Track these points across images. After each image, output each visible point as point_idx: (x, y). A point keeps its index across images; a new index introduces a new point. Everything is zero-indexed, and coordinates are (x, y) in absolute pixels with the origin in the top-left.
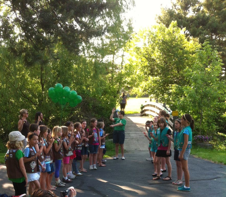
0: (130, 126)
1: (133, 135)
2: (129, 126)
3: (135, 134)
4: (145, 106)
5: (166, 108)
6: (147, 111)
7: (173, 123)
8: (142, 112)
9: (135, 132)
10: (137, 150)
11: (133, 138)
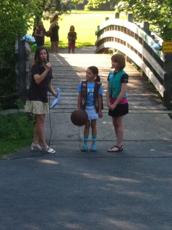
0: (63, 78)
1: (68, 100)
2: (60, 78)
3: (72, 98)
4: (105, 28)
5: (149, 33)
6: (110, 41)
7: (165, 70)
8: (100, 43)
9: (72, 92)
10: (71, 139)
11: (67, 107)
